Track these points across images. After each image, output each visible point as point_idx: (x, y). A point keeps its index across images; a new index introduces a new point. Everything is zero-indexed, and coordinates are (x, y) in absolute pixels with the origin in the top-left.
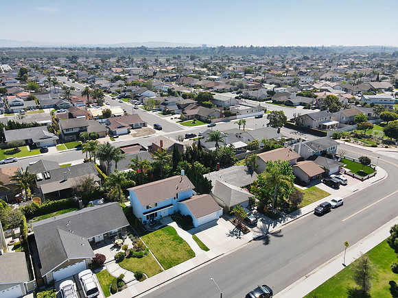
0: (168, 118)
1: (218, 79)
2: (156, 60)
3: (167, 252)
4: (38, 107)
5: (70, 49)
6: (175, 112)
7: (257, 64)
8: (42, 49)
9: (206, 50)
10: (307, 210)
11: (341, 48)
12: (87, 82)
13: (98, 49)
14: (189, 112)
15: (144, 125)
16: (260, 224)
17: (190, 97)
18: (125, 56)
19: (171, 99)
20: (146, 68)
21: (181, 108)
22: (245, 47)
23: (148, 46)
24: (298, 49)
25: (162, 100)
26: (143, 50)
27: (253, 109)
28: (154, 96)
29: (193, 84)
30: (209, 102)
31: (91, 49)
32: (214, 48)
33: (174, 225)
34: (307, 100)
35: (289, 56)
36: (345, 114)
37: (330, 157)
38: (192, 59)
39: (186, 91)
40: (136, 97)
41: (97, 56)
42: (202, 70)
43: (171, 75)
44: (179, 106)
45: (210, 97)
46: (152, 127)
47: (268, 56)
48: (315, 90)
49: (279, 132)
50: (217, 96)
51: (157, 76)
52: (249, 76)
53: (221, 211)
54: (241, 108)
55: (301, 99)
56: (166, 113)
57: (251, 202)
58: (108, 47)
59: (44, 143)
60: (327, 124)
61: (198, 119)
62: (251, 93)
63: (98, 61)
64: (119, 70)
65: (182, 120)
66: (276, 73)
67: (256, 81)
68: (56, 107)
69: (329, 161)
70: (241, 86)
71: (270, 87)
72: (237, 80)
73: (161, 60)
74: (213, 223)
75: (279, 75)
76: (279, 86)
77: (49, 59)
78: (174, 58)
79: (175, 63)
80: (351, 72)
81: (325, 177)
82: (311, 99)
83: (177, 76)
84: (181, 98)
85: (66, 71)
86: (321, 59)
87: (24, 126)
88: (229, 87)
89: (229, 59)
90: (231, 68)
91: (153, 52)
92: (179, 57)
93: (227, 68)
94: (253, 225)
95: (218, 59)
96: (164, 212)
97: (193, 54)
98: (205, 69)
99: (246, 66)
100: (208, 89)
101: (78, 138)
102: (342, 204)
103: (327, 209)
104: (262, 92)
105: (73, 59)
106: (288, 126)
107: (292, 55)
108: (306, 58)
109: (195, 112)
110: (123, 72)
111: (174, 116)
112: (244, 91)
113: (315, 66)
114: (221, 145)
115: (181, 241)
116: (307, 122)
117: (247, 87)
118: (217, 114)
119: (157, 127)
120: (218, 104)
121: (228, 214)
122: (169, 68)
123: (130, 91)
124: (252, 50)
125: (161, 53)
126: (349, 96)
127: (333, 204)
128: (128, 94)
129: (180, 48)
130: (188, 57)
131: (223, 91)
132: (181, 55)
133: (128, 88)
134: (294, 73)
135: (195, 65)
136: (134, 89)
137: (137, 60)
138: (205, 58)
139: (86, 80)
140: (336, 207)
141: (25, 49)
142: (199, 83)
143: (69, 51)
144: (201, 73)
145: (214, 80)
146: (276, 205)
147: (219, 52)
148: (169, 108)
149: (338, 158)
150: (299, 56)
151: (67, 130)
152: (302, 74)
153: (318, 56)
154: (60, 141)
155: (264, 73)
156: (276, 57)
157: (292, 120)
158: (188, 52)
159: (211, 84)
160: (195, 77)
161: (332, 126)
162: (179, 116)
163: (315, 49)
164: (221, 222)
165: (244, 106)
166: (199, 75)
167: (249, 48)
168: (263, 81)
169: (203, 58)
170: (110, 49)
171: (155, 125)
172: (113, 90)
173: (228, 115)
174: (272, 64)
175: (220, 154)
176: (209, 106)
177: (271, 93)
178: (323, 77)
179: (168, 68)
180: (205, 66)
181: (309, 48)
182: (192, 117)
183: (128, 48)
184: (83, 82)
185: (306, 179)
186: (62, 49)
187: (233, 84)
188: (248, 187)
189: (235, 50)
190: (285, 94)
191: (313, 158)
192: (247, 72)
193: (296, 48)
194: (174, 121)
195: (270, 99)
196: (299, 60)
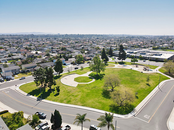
4: (10, 53)
19: (54, 49)
20: (39, 42)
21: (57, 51)
30: (65, 50)
32: (63, 35)
40: (42, 50)
51: (45, 44)
52: (77, 44)
55: (91, 49)
62: (77, 48)
64: (28, 43)
65: (58, 54)
68: (16, 53)
72: (73, 45)
76: (85, 46)
78: (48, 39)
82: (94, 49)
83: (52, 45)
89: (69, 39)
90: (71, 42)
93: (69, 42)
95: (65, 39)
98: (61, 42)
109: (62, 52)
113: (99, 41)
119: (52, 55)
120: (68, 50)
122: (48, 42)
123: (39, 48)
130: (53, 38)
139: (18, 46)
148: (54, 52)
152: (94, 43)
159: (64, 46)
160: (59, 45)
168: (81, 45)
172: (32, 48)
177: (83, 48)
178: (100, 44)
189: (72, 36)
190: (87, 48)
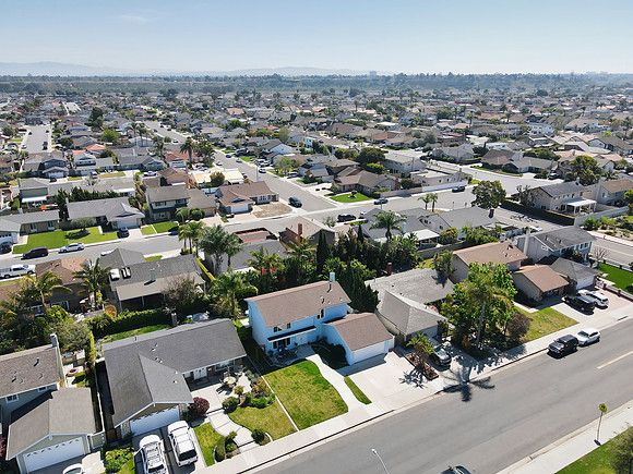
0: (311, 189)
1: (394, 128)
2: (296, 97)
3: (304, 401)
4: (115, 168)
5: (165, 79)
6: (324, 179)
7: (458, 103)
8: (125, 79)
9: (375, 81)
10: (536, 346)
11: (604, 77)
12: (190, 131)
13: (207, 78)
14: (346, 180)
15: (274, 199)
16: (455, 365)
17: (348, 155)
18: (248, 89)
19: (317, 159)
20: (279, 108)
21: (333, 173)
22: (440, 76)
23: (284, 74)
24: (529, 78)
25: (302, 159)
26: (276, 81)
27: (449, 176)
28: (291, 153)
29: (353, 135)
30: (378, 165)
31: (197, 79)
32: (389, 78)
33: (315, 359)
34: (542, 164)
35: (513, 91)
36: (607, 187)
37: (579, 259)
38: (353, 94)
39: (342, 147)
40: (263, 155)
41: (206, 90)
42: (369, 112)
43: (318, 120)
44: (330, 170)
45: (379, 157)
46: (287, 203)
47: (478, 90)
48: (556, 147)
49: (491, 216)
50: (391, 155)
51: (297, 121)
52: (444, 123)
53: (392, 342)
54: (430, 174)
55: (531, 162)
56: (308, 180)
57: (441, 329)
58: (222, 76)
59: (123, 222)
60: (575, 204)
61: (359, 190)
62: (447, 151)
63: (208, 98)
64: (239, 111)
65: (334, 192)
66: (490, 117)
67: (456, 131)
68: (142, 168)
69: (577, 266)
70: (431, 140)
71: (479, 142)
72: (425, 129)
73: (304, 96)
74: (378, 360)
75: (495, 122)
76: (494, 139)
77: (135, 94)
78: (325, 93)
79: (325, 102)
80: (620, 117)
81: (569, 294)
82: (548, 163)
83: (328, 122)
84: (332, 157)
85: (159, 112)
86: (569, 94)
87: (95, 196)
88: (411, 140)
89: (411, 95)
90: (415, 110)
91: (292, 83)
92: (333, 91)
93: (408, 109)
94: (444, 366)
95: (393, 95)
96: (301, 338)
97: (355, 86)
98: (373, 111)
99: (441, 107)
100: (377, 143)
101: (174, 217)
102: (597, 341)
103: (570, 346)
104: (465, 150)
105: (170, 94)
106: (507, 206)
107: (519, 88)
108: (542, 93)
109: (355, 180)
110: (243, 116)
111: (320, 186)
112: (436, 147)
113: (558, 107)
114: (396, 235)
115: (326, 385)
116: (541, 201)
117: (441, 141)
118: (389, 185)
119: (294, 203)
120: (393, 168)
121: (403, 346)
122: (317, 109)
123: (254, 144)
124: (451, 80)
125: (304, 84)
126: (616, 157)
127: (582, 339)
128: (250, 149)
129: (333, 77)
130: (346, 91)
131: (400, 147)
132: (334, 87)
133: (251, 140)
134: (521, 118)
135: (357, 104)
136: (260, 141)
137: (267, 95)
138: (373, 93)
139: (187, 126)
140: (587, 344)
141: (101, 79)
142: (363, 133)
143: (163, 82)
144: (366, 118)
145: (386, 128)
146: (482, 336)
147: (396, 83)
148: (314, 173)
149: (592, 262)
150: (531, 89)
151: (158, 203)
152: (534, 119)
153: (562, 91)
154: (147, 220)
155: (470, 118)
156: (490, 91)
157: (514, 197)
158: (346, 83)
159: (381, 135)
160: (356, 124)
161: (584, 208)
162: (329, 186)
163: (558, 78)
164: (392, 358)
165: (435, 171)
166: (363, 121)
167: (445, 77)
168: (468, 132)
169: (371, 93)
170: (226, 79)
171: (291, 200)
172: (227, 143)
173: (407, 185)
174: (484, 103)
175: (393, 249)
176: (379, 171)
177: (481, 151)
178: (571, 125)
179: (315, 109)
180: (373, 106)
181: (547, 76)
182: (350, 188)
183: (254, 78)
184: (184, 130)
185: (536, 296)
186: (154, 79)
187: (418, 136)
188: (437, 304)
189: (422, 79)
190: (503, 152)
191: (548, 260)
192: (441, 116)
193: (525, 77)
194: (321, 194)
195: (478, 161)
196: (531, 97)
